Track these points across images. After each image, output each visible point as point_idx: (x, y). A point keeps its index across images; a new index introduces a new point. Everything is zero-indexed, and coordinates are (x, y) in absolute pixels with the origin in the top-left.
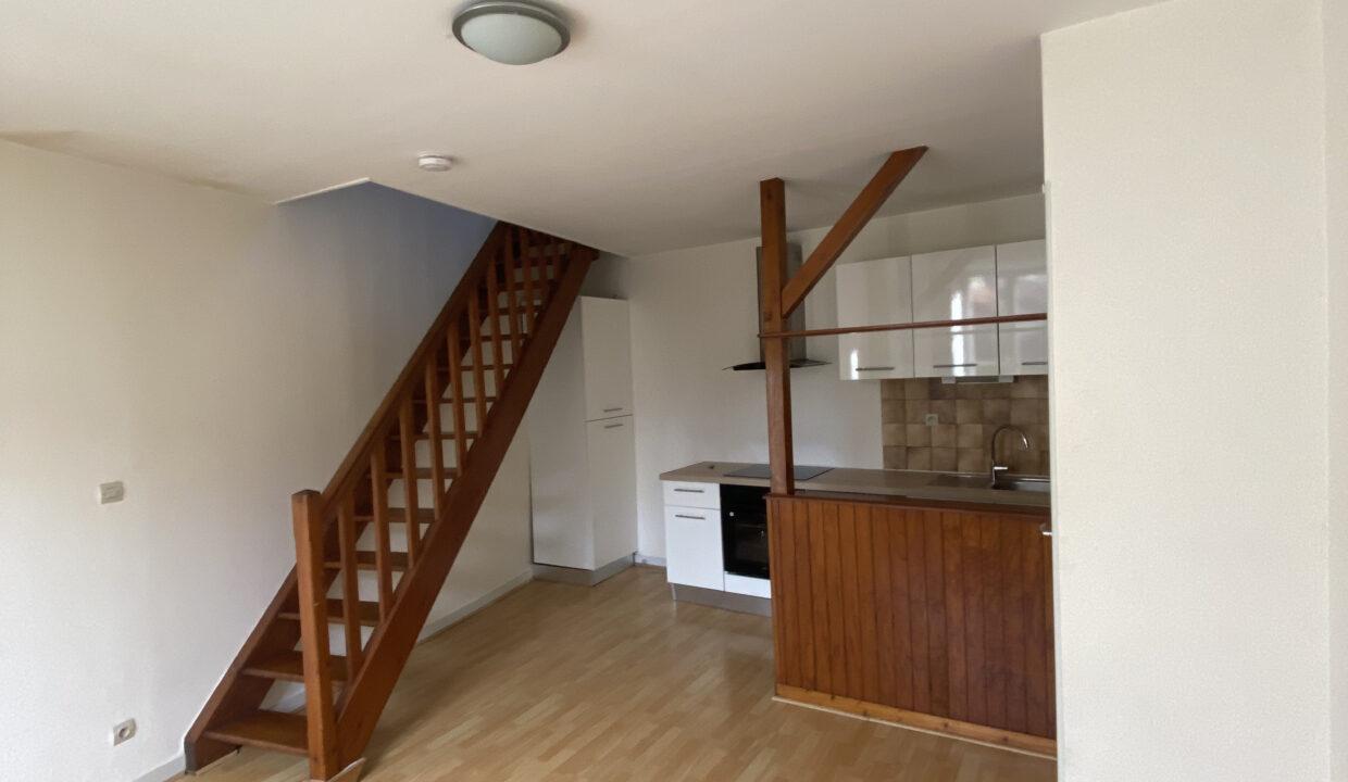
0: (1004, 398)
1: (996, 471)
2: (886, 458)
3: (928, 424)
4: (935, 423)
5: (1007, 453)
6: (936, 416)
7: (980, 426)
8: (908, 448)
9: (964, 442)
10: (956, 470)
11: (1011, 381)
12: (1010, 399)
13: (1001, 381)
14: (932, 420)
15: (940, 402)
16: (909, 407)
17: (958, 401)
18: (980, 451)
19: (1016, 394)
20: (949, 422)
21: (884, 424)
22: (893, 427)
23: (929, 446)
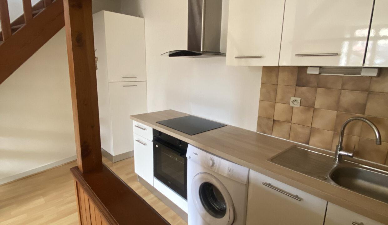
0: (363, 90)
1: (340, 155)
2: (259, 125)
3: (292, 105)
4: (297, 105)
5: (355, 139)
6: (299, 99)
7: (335, 112)
8: (274, 121)
9: (318, 124)
10: (308, 143)
11: (374, 74)
12: (369, 92)
13: (364, 73)
14: (296, 102)
15: (304, 89)
16: (279, 91)
17: (319, 90)
18: (331, 133)
19: (376, 87)
20: (309, 106)
21: (260, 101)
22: (267, 103)
23: (289, 121)
